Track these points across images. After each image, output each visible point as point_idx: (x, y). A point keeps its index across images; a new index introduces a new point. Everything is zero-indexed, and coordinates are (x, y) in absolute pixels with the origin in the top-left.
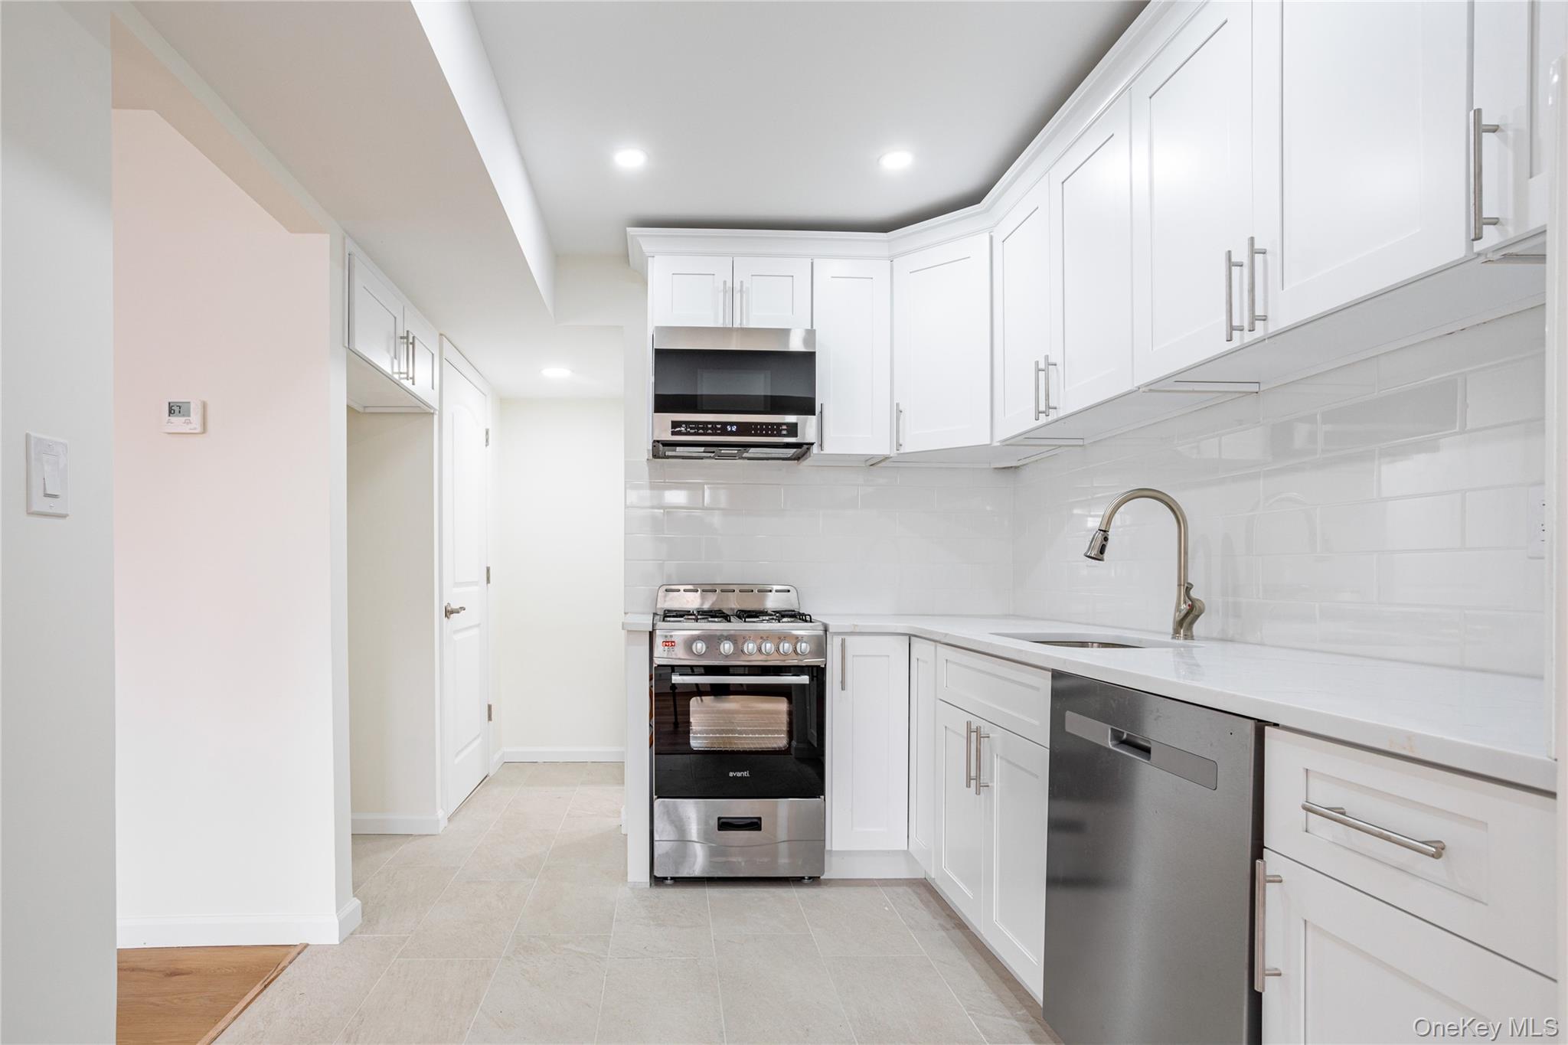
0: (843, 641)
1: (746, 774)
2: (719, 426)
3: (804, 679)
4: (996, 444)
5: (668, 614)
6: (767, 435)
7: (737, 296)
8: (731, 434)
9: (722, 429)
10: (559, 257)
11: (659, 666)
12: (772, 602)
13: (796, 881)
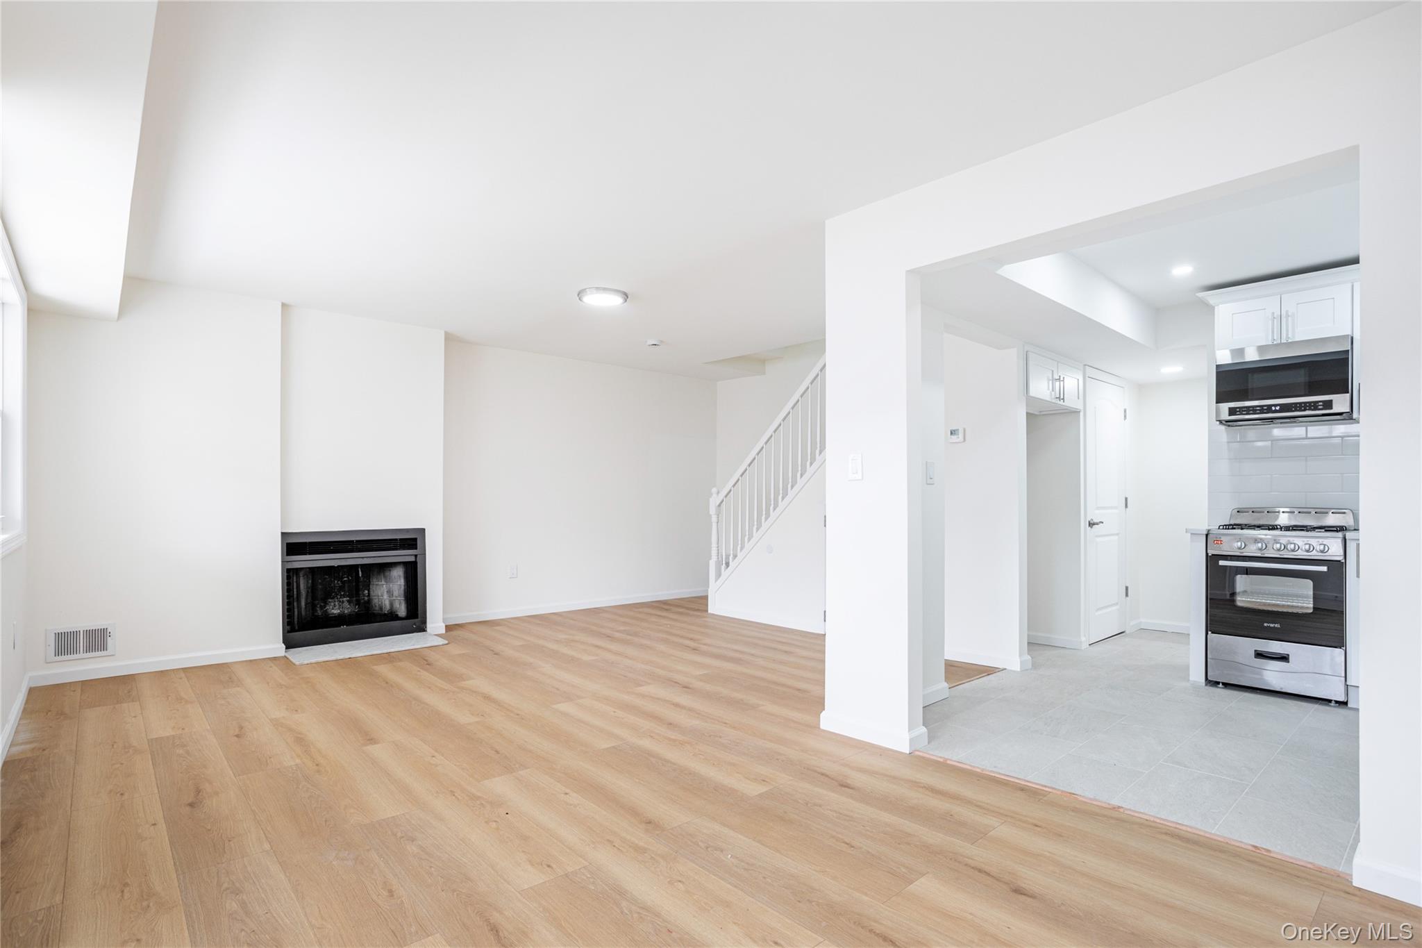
2: (1265, 408)
3: (1324, 569)
7: (1285, 320)
8: (1276, 411)
9: (1269, 409)
11: (1213, 555)
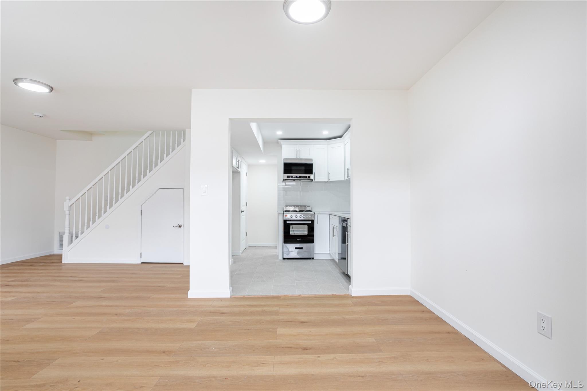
0: (317, 215)
1: (300, 239)
3: (310, 222)
4: (345, 180)
5: (286, 211)
6: (303, 178)
7: (299, 152)
8: (298, 178)
9: (296, 177)
10: (265, 143)
11: (284, 220)
12: (308, 209)
13: (310, 258)
